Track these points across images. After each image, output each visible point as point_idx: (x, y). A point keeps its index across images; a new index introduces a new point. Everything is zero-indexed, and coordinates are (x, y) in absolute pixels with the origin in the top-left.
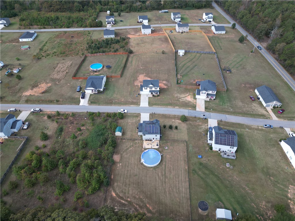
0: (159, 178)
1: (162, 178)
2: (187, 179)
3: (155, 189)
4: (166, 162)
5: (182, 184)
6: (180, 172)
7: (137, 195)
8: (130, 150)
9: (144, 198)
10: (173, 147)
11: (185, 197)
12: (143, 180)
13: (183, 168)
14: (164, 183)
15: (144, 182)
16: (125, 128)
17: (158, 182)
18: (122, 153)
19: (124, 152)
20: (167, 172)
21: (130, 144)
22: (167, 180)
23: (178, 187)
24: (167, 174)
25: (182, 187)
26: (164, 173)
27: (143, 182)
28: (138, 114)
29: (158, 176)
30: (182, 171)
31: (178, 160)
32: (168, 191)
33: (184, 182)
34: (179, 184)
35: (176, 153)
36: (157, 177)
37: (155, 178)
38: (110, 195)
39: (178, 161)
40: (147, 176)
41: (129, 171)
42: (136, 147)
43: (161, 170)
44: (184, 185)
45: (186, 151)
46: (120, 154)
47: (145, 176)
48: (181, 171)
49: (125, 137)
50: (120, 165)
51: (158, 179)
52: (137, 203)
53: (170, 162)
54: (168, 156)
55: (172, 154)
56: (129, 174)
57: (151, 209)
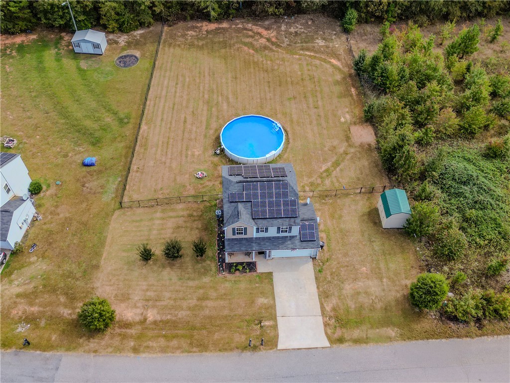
0: (227, 98)
1: (220, 98)
2: (152, 103)
3: (236, 78)
4: (205, 136)
5: (167, 93)
6: (165, 116)
7: (279, 65)
8: (325, 160)
9: (263, 61)
10: (175, 180)
11: (166, 71)
12: (270, 92)
13: (155, 126)
14: (215, 91)
15: (267, 88)
16: (377, 245)
17: (230, 90)
18: (352, 150)
19: (347, 154)
20: (205, 112)
21: (332, 182)
22: (206, 96)
23: (179, 86)
24: (205, 108)
25: (167, 87)
26: (213, 109)
27: (269, 87)
28: (341, 340)
29: (228, 103)
30: (159, 119)
31: (165, 145)
32: (204, 76)
33: (160, 98)
34: (176, 92)
35: (168, 164)
36: (231, 100)
37: (237, 98)
38: (343, 61)
39: (168, 143)
40: (259, 100)
41: (311, 106)
42: (310, 175)
43: (221, 116)
44: (162, 90)
45: (132, 174)
46: (357, 144)
47: (266, 99)
48: (162, 120)
49: (361, 205)
50: (345, 117)
51: (230, 96)
52: (276, 53)
53: (193, 137)
54: (197, 153)
55: (184, 158)
56: (311, 100)
57: (243, 47)
